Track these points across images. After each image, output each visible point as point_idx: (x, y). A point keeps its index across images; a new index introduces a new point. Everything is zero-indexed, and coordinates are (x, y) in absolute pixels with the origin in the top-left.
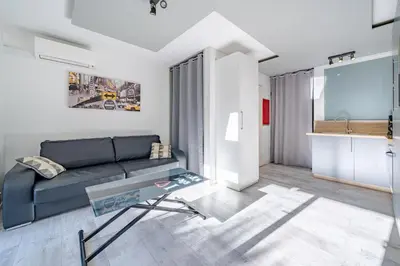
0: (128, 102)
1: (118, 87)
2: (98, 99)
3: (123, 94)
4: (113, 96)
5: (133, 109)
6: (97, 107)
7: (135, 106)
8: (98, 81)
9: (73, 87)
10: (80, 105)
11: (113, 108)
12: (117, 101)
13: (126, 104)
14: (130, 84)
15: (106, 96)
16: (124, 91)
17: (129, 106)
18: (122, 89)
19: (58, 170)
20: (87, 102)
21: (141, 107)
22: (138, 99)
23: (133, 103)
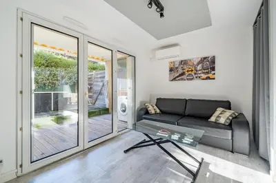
0: (203, 73)
1: (195, 63)
2: (183, 74)
3: (199, 67)
4: (192, 71)
5: (208, 78)
6: (182, 79)
7: (210, 75)
8: (183, 63)
9: (171, 70)
10: (174, 79)
11: (192, 79)
12: (195, 74)
13: (202, 75)
14: (205, 58)
15: (188, 71)
16: (200, 65)
17: (204, 76)
18: (198, 64)
19: (156, 112)
20: (178, 77)
21: (216, 76)
22: (213, 69)
23: (208, 73)
